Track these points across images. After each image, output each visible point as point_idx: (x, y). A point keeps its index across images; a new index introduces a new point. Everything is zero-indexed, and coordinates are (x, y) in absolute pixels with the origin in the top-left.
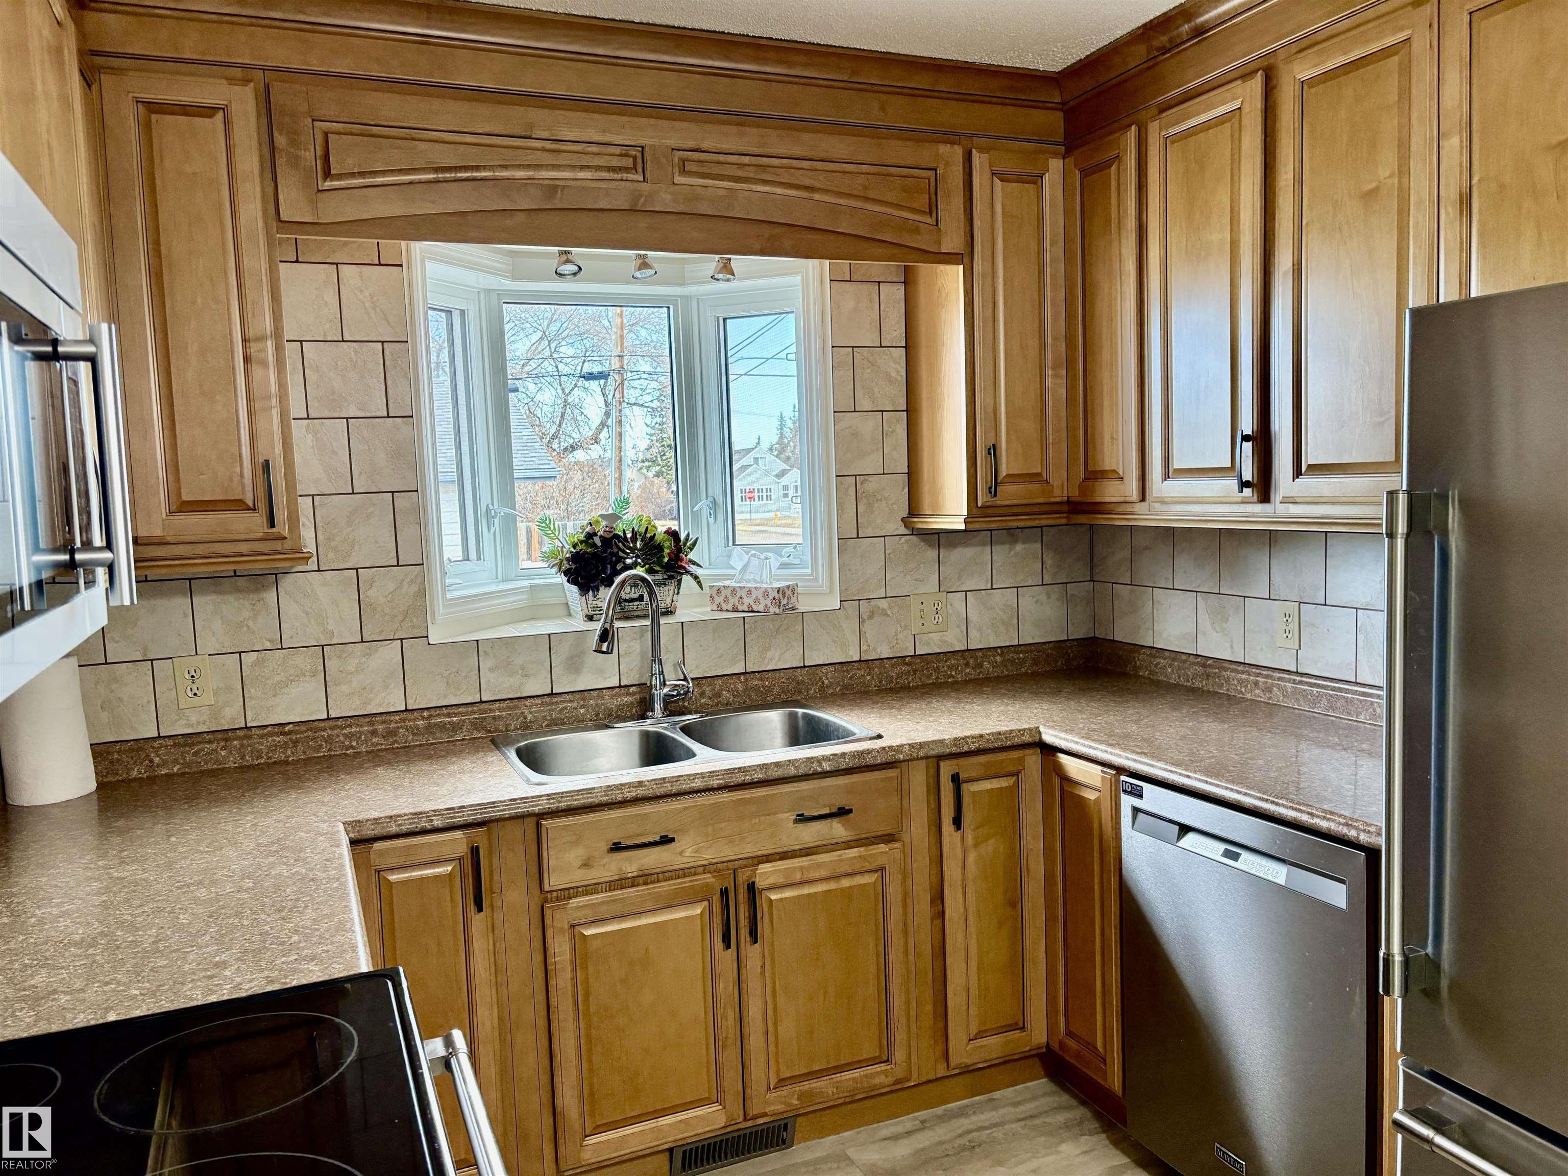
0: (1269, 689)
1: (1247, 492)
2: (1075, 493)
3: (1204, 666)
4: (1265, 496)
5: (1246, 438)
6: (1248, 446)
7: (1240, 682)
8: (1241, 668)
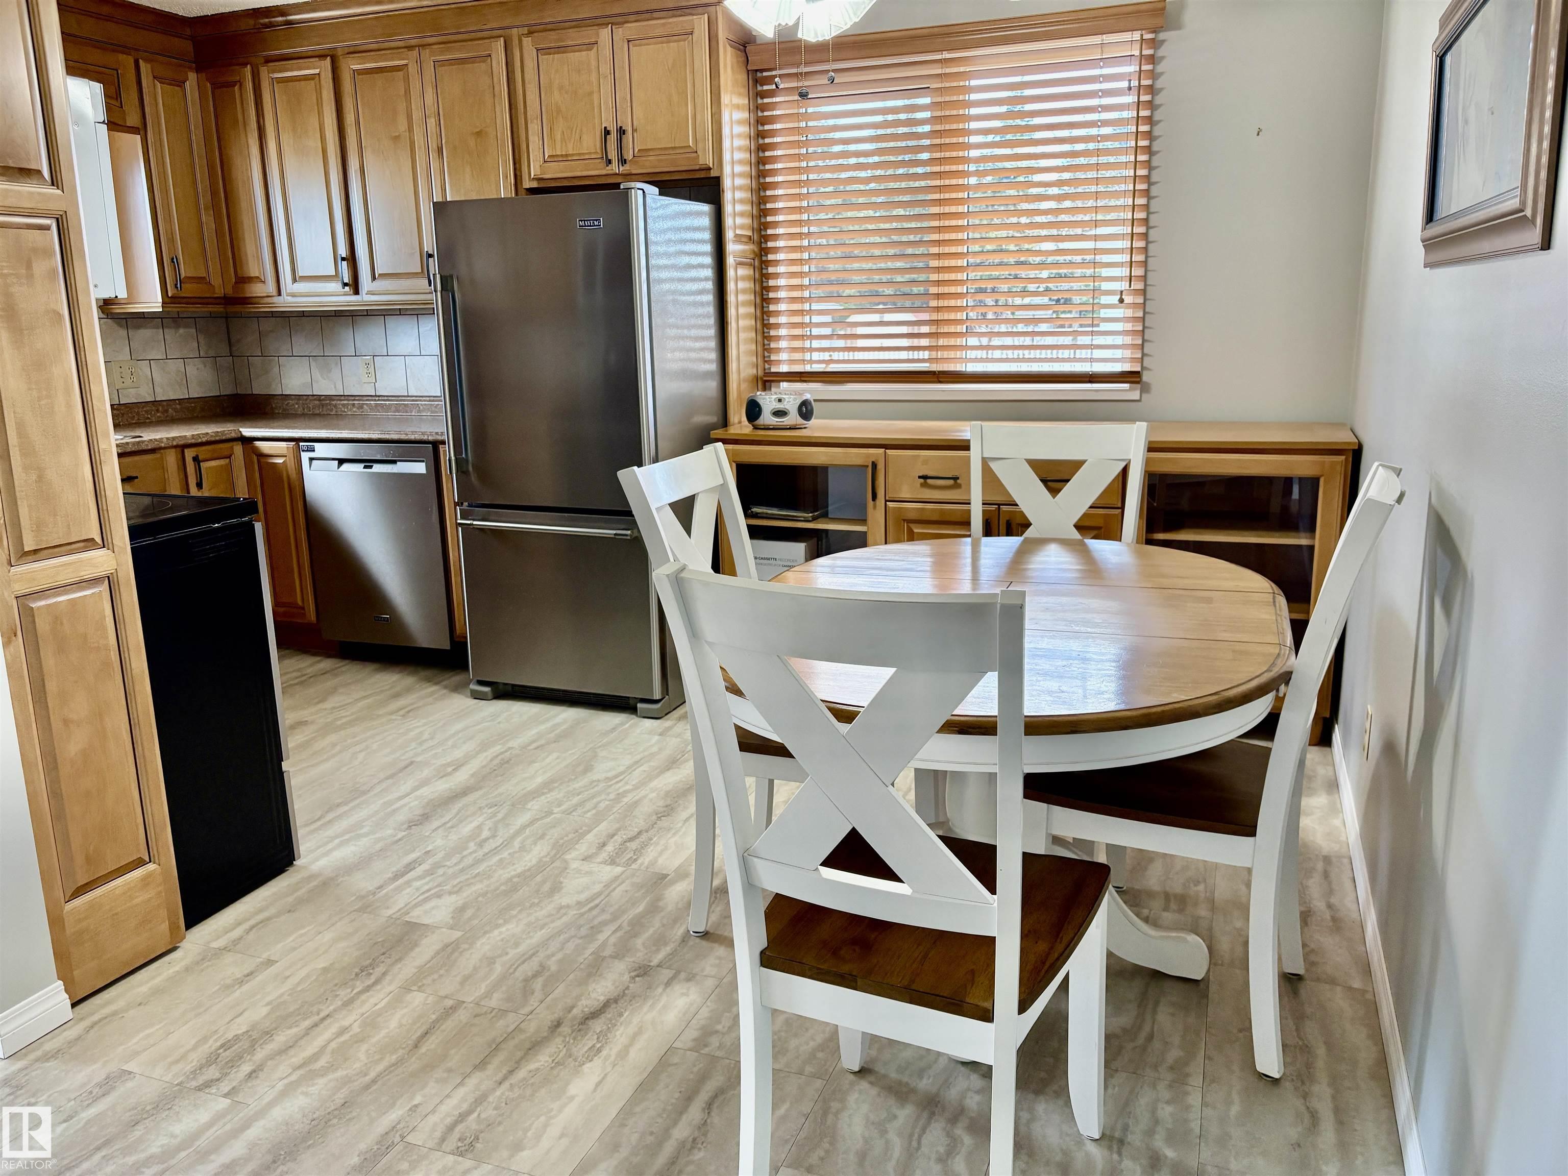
0: (361, 407)
1: (347, 288)
2: (230, 292)
3: (320, 400)
4: (356, 292)
5: (343, 259)
6: (344, 263)
7: (344, 405)
8: (343, 398)
